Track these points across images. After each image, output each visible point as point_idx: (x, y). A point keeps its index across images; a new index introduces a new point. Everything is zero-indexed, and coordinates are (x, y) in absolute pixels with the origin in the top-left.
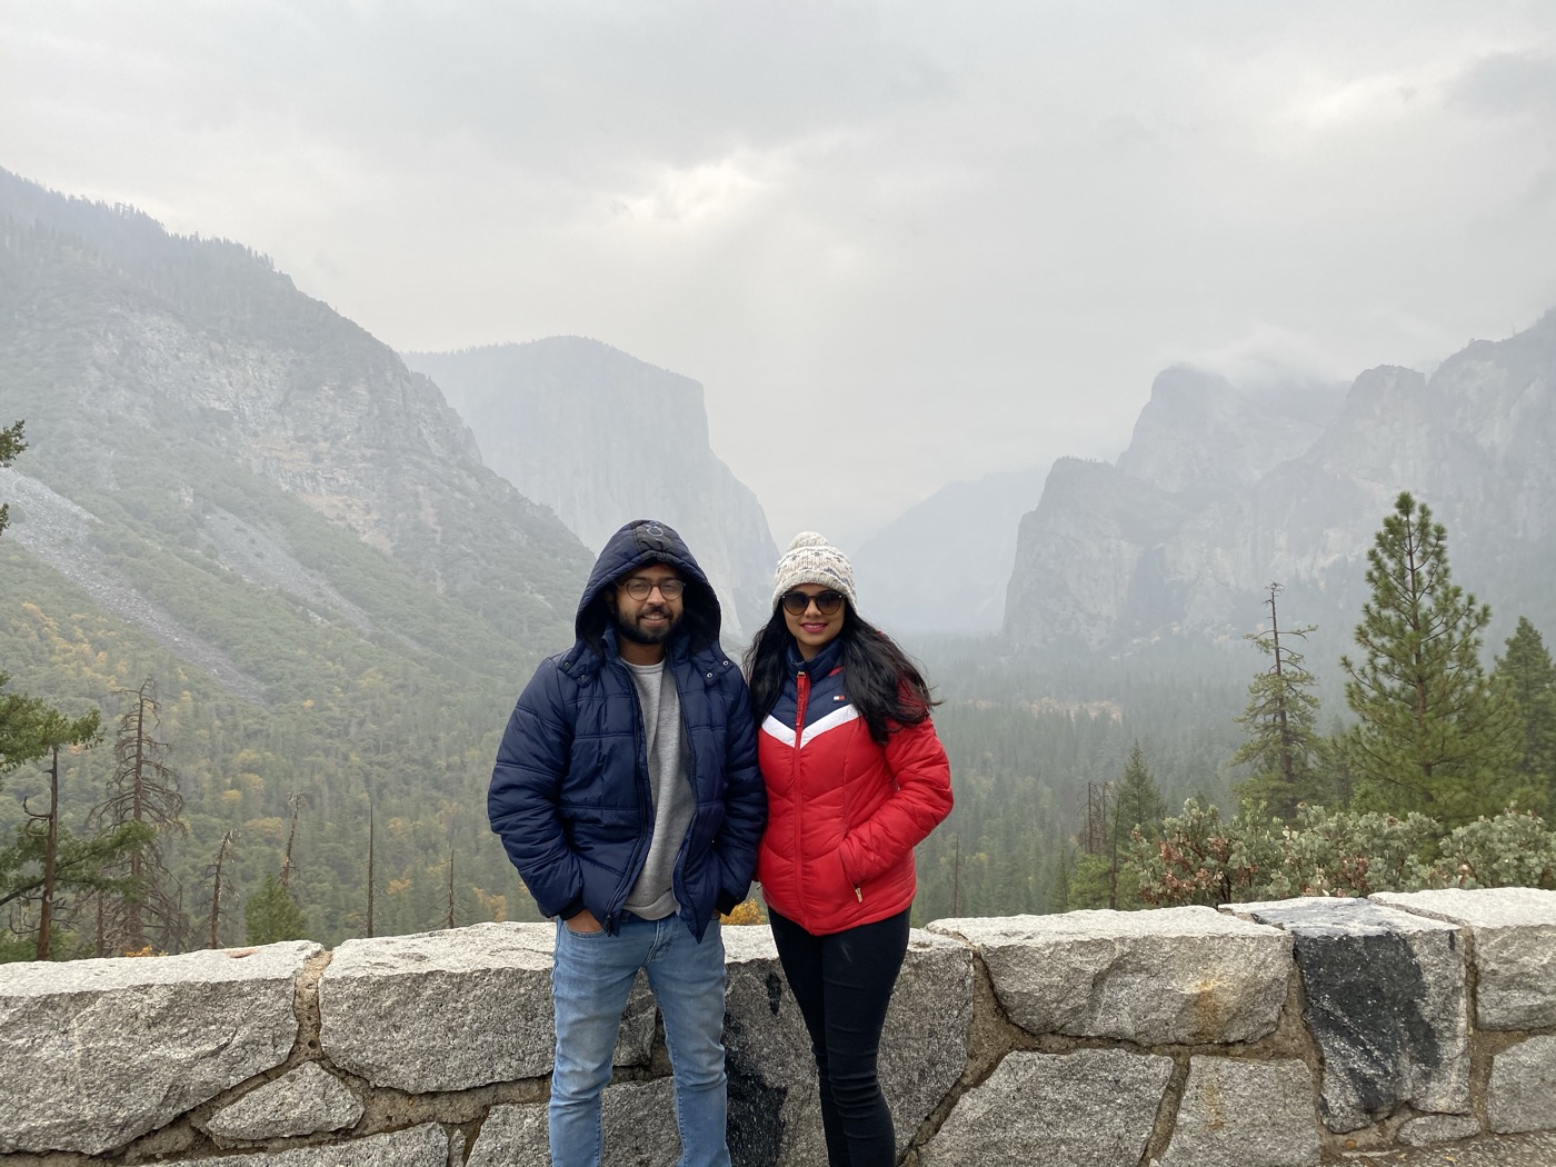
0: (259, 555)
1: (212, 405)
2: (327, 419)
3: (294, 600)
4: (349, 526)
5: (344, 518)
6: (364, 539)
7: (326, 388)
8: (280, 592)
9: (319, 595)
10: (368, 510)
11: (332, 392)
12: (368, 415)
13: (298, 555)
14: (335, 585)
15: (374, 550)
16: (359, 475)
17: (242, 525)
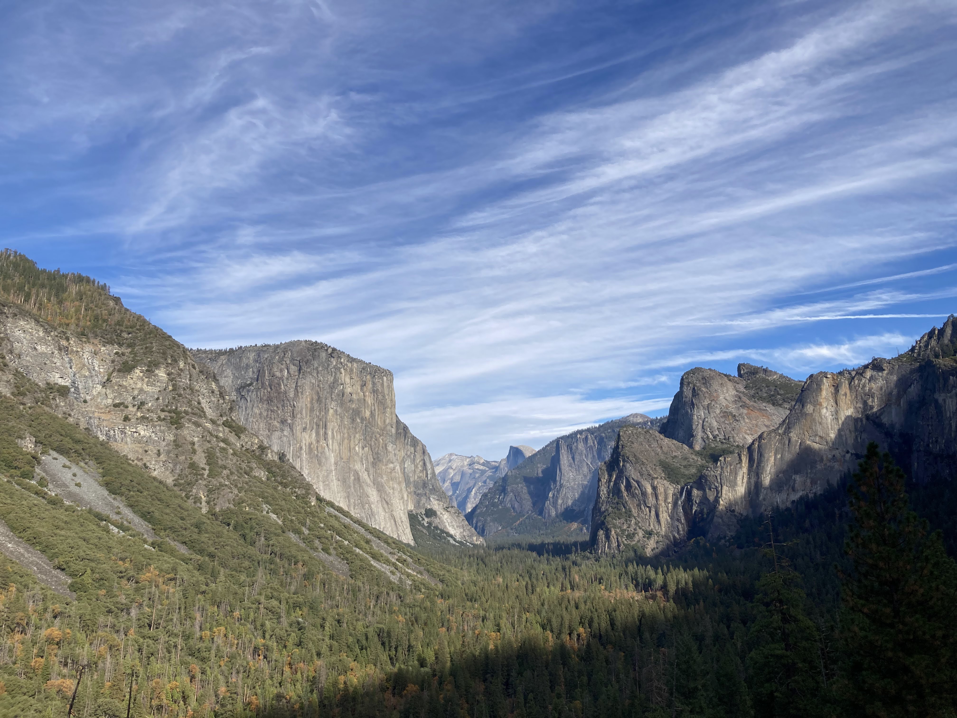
0: (78, 485)
1: (56, 382)
2: (136, 392)
3: (100, 517)
4: (145, 464)
5: (142, 459)
6: (155, 474)
7: (138, 371)
8: (90, 511)
9: (118, 513)
10: (159, 454)
11: (141, 374)
12: (165, 389)
13: (107, 485)
14: (131, 506)
15: (161, 482)
16: (154, 430)
17: (68, 463)
